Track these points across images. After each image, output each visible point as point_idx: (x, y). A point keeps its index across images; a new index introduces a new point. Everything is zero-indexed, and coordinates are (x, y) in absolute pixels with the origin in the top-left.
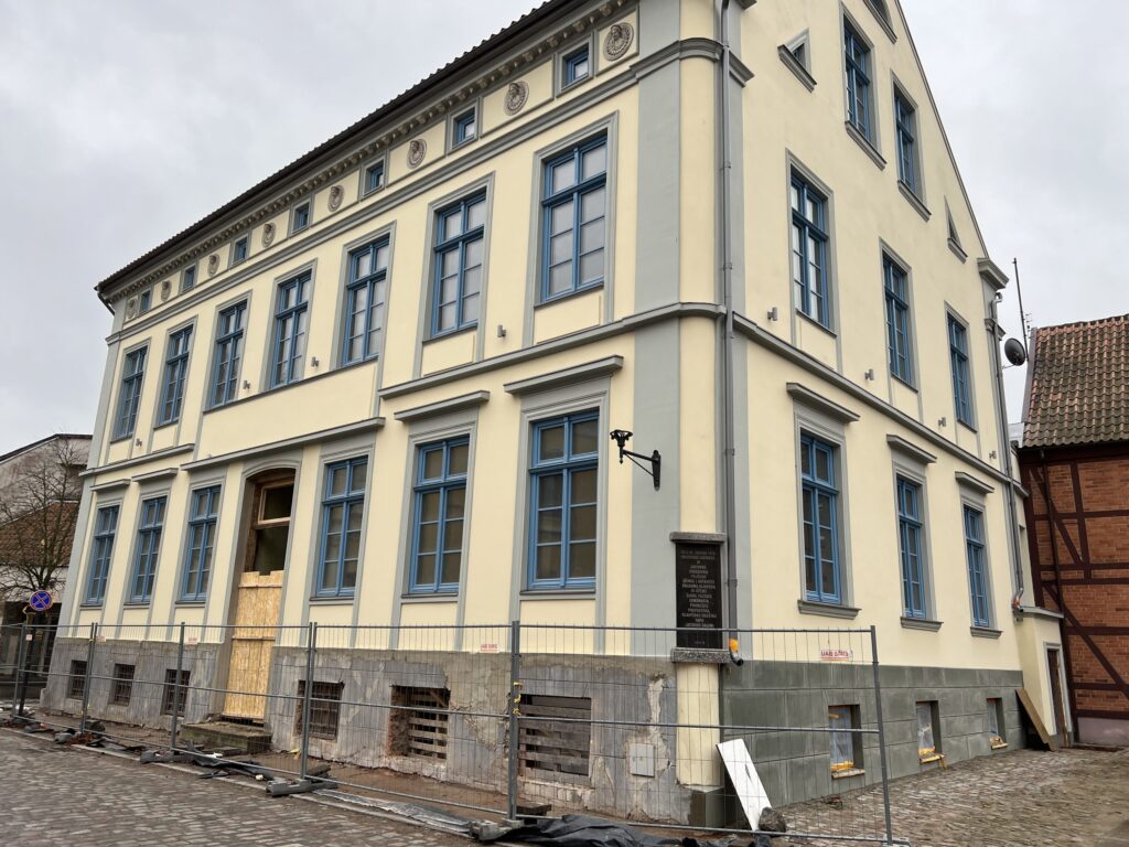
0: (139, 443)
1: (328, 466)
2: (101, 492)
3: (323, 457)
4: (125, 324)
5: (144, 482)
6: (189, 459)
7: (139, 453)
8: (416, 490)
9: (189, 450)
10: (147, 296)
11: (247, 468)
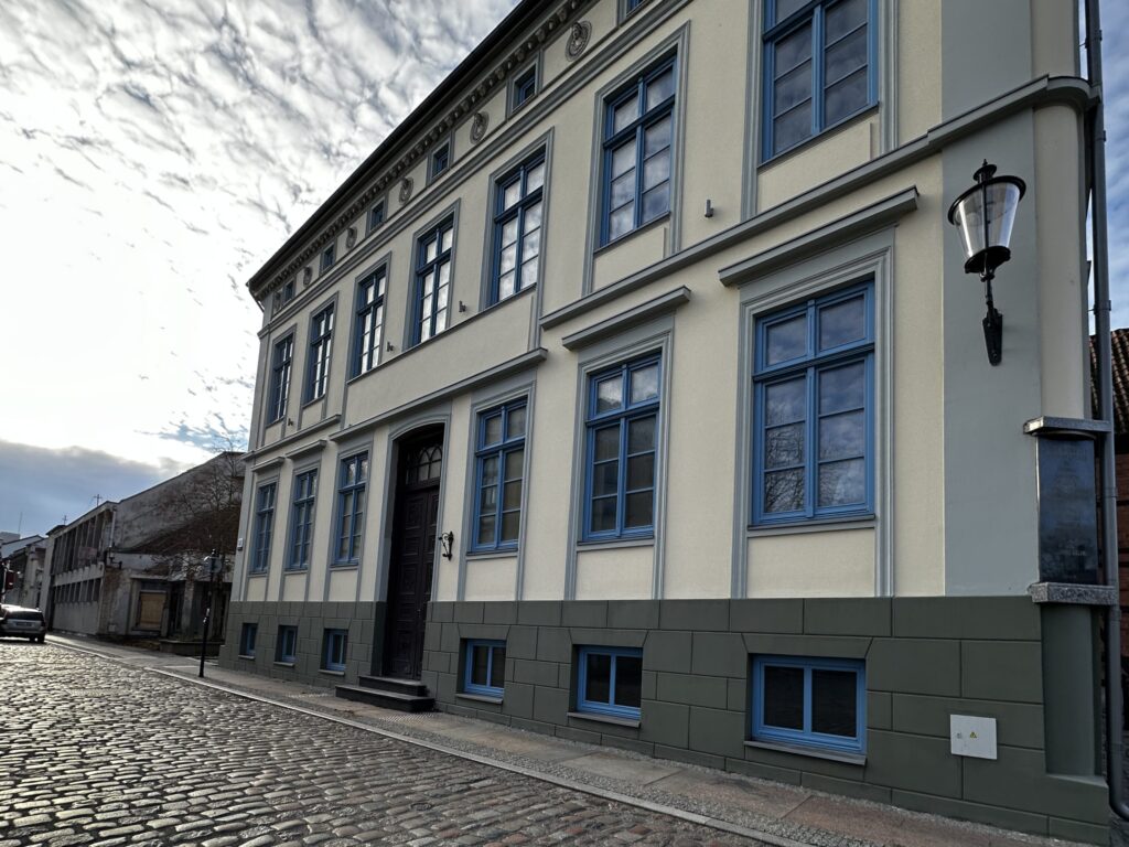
0: (291, 423)
1: (480, 414)
2: (260, 471)
3: (473, 406)
4: (272, 317)
5: (296, 458)
6: (336, 430)
7: (291, 432)
8: (589, 426)
9: (337, 420)
10: (291, 287)
11: (393, 430)
